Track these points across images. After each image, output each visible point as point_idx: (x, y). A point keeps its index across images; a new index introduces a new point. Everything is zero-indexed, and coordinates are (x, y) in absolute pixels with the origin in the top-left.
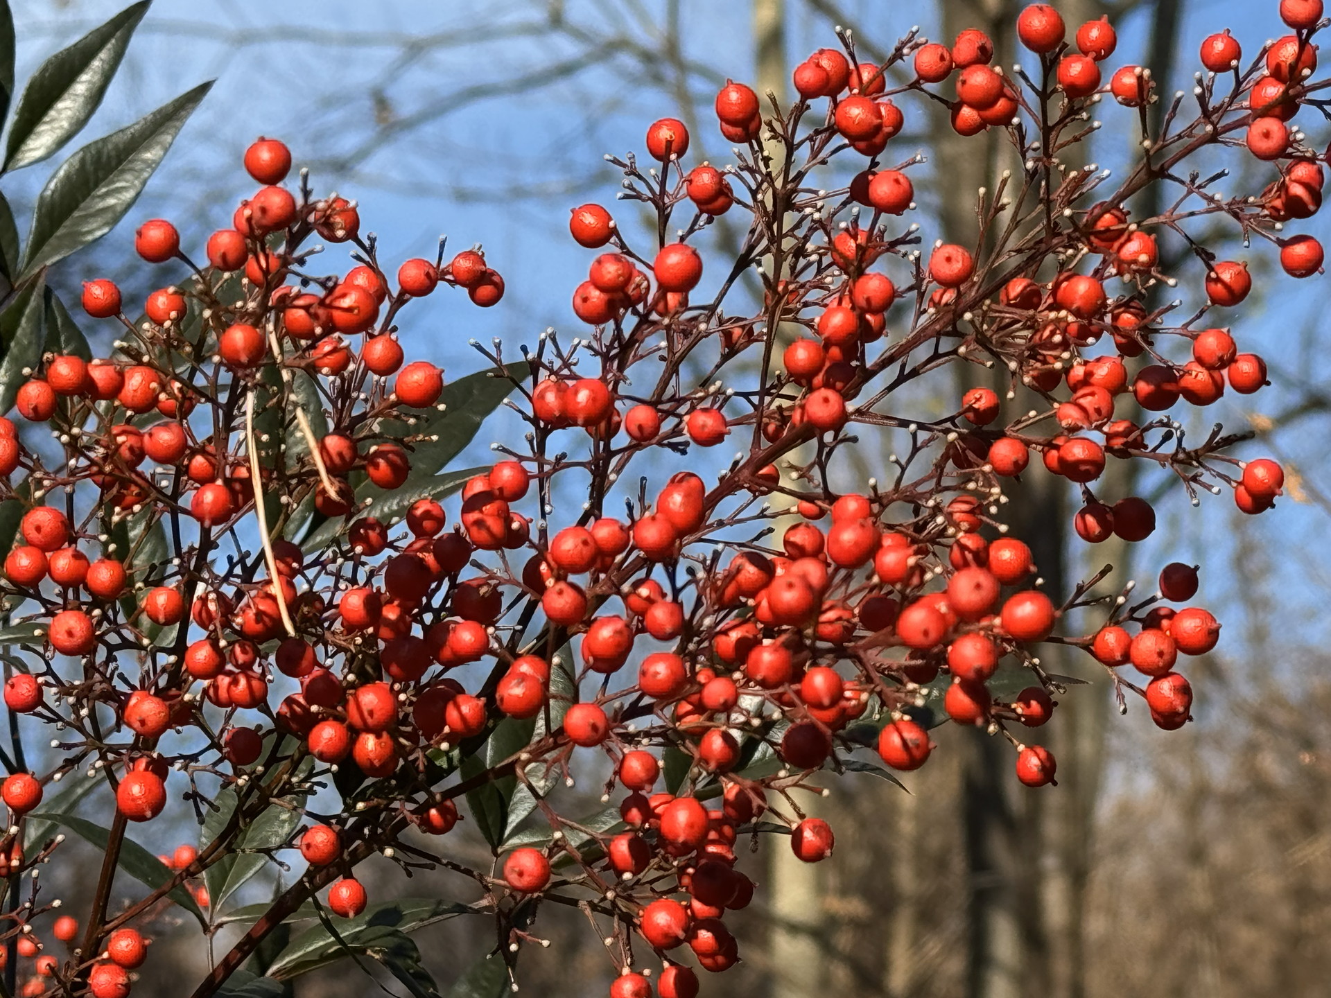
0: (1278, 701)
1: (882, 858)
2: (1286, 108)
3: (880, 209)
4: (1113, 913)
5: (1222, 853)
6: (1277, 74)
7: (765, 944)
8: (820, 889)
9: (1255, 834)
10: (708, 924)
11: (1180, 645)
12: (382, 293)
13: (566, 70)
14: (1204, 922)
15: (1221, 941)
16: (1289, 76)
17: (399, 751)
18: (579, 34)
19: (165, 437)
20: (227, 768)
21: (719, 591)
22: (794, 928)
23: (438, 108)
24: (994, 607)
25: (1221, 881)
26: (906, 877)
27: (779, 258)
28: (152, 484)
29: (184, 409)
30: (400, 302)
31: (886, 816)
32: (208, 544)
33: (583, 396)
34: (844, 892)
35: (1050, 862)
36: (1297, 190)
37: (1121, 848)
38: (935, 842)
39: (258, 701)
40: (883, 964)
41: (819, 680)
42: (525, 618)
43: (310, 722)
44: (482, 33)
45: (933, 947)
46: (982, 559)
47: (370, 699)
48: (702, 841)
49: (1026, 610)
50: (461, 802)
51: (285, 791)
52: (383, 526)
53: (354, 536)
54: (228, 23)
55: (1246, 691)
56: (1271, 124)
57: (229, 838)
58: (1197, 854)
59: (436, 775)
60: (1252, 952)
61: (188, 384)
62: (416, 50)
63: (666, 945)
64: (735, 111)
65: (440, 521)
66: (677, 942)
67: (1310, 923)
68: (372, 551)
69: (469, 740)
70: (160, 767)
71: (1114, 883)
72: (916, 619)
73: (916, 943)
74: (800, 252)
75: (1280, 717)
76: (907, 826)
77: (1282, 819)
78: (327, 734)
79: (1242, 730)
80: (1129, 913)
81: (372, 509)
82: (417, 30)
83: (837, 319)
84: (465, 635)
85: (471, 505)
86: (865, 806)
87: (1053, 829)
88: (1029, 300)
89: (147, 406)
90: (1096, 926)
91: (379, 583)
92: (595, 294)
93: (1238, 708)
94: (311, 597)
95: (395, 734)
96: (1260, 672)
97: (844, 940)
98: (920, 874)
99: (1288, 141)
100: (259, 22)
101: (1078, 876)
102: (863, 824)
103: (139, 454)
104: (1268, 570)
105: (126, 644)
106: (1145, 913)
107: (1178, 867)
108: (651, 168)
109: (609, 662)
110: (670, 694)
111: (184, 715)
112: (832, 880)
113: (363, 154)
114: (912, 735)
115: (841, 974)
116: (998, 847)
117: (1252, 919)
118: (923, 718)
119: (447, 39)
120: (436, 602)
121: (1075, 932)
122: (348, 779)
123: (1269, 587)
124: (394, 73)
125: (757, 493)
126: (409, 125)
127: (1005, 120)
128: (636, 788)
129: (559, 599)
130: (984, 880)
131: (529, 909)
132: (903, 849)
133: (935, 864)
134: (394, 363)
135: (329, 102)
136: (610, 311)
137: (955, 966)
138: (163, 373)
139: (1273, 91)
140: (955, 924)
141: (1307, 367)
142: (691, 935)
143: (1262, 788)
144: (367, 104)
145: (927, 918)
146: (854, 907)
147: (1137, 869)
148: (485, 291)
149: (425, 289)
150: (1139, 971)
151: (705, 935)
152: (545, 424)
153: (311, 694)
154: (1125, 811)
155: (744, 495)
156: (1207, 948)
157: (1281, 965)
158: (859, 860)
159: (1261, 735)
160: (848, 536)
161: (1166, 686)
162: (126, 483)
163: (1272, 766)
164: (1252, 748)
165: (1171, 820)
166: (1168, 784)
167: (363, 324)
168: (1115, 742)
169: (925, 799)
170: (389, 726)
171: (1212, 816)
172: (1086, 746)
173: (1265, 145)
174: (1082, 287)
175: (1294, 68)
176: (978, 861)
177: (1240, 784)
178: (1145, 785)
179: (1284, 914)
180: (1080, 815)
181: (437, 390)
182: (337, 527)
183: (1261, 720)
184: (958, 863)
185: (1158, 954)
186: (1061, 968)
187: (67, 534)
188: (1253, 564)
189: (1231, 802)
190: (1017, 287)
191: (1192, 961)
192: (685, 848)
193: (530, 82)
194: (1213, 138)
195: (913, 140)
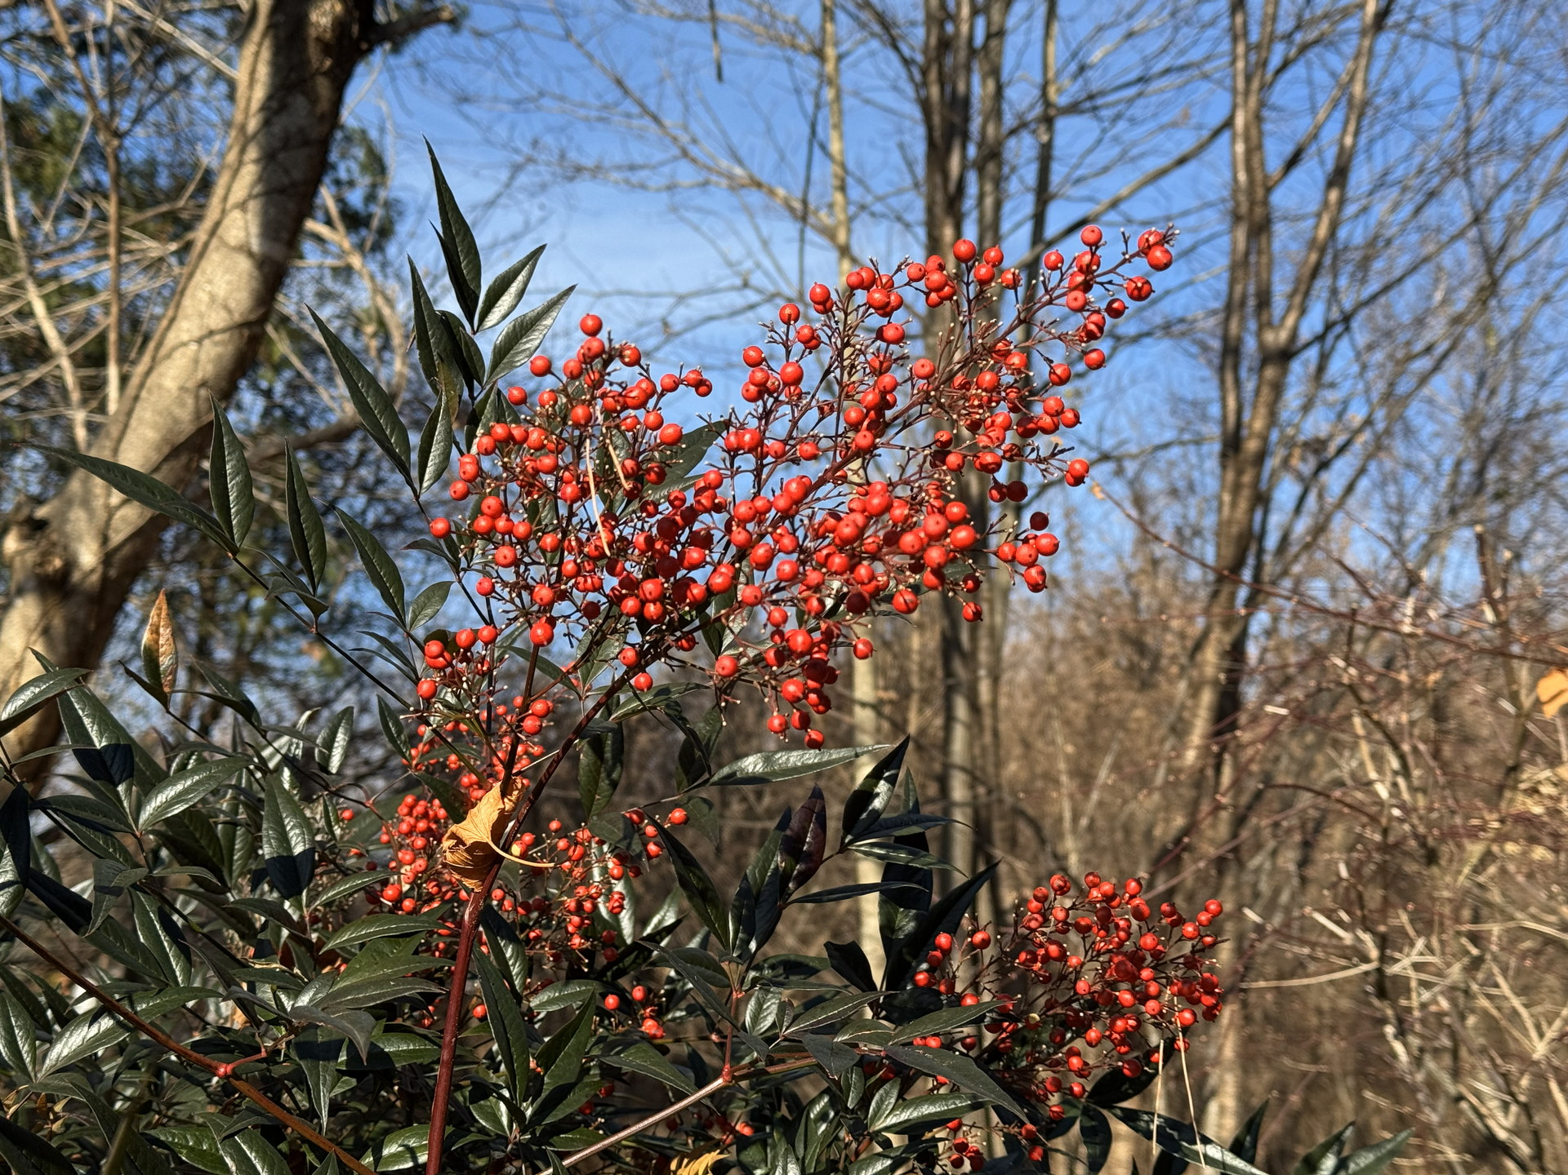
0: (1088, 597)
1: (904, 673)
2: (1086, 287)
3: (889, 342)
4: (1010, 696)
5: (1062, 668)
6: (1081, 270)
7: (851, 713)
8: (876, 687)
9: (1077, 658)
10: (814, 691)
11: (1039, 551)
12: (654, 392)
13: (752, 307)
14: (1054, 700)
15: (1062, 709)
16: (1086, 270)
17: (665, 612)
18: (759, 291)
19: (547, 461)
20: (585, 621)
21: (816, 531)
22: (864, 705)
23: (692, 326)
24: (944, 535)
25: (1061, 681)
26: (915, 682)
27: (843, 369)
28: (545, 486)
29: (559, 451)
30: (662, 395)
31: (906, 653)
32: (572, 514)
33: (747, 437)
34: (886, 689)
35: (982, 672)
36: (1092, 327)
37: (1015, 666)
38: (929, 663)
39: (598, 588)
40: (905, 721)
41: (862, 571)
42: (726, 548)
43: (623, 598)
44: (712, 291)
45: (928, 712)
46: (942, 511)
47: (649, 586)
48: (809, 652)
49: (962, 534)
50: (698, 635)
51: (615, 631)
52: (656, 505)
53: (643, 508)
54: (594, 289)
55: (1072, 593)
56: (1078, 294)
57: (587, 657)
58: (1050, 668)
59: (683, 622)
60: (1076, 714)
61: (559, 436)
62: (681, 299)
63: (795, 701)
64: (819, 298)
65: (684, 501)
66: (798, 699)
67: (1103, 699)
68: (650, 515)
69: (700, 606)
70: (552, 622)
71: (1011, 682)
72: (908, 539)
73: (921, 711)
74: (853, 366)
75: (1088, 605)
76: (915, 657)
77: (1090, 652)
78: (630, 604)
79: (1070, 610)
80: (1018, 695)
81: (651, 495)
82: (682, 289)
83: (870, 397)
84: (694, 554)
85: (698, 493)
86: (896, 648)
87: (983, 657)
88: (965, 386)
89: (541, 447)
90: (1003, 702)
91: (654, 531)
92: (752, 388)
93: (1067, 601)
94: (622, 538)
95: (663, 604)
96: (1078, 584)
97: (887, 710)
98: (922, 679)
99: (1087, 303)
100: (608, 288)
101: (995, 680)
102: (895, 656)
103: (537, 471)
104: (1081, 536)
105: (534, 563)
106: (1025, 696)
107: (1041, 674)
108: (782, 328)
109: (764, 566)
110: (794, 578)
111: (563, 596)
112: (881, 683)
113: (657, 348)
114: (909, 597)
115: (886, 725)
116: (958, 666)
117: (1076, 698)
118: (916, 589)
119: (697, 294)
120: (683, 539)
121: (994, 704)
122: (644, 624)
123: (1081, 545)
124: (671, 310)
125: (836, 485)
126: (678, 334)
127: (950, 298)
128: (777, 625)
129: (739, 536)
130: (951, 681)
131: (732, 685)
132: (915, 668)
133: (927, 673)
134: (659, 424)
135: (641, 325)
136: (759, 396)
137: (939, 722)
138: (547, 431)
139: (1080, 279)
140: (938, 702)
141: (1100, 441)
142: (806, 697)
143: (1080, 637)
144: (659, 324)
145: (925, 700)
146: (892, 695)
147: (1022, 676)
148: (703, 389)
149: (673, 389)
150: (1024, 723)
151: (813, 696)
152: (733, 452)
153: (621, 584)
154: (1015, 649)
155: (830, 485)
156: (1055, 711)
157: (1089, 718)
158: (894, 674)
159: (1079, 613)
160: (876, 501)
161: (1033, 571)
162: (532, 485)
163: (1084, 628)
164: (1075, 619)
165: (1037, 652)
166: (1037, 637)
167: (642, 405)
168: (1012, 617)
169: (923, 646)
170: (661, 599)
171: (1056, 653)
172: (998, 619)
173: (1075, 305)
174: (988, 377)
175: (1089, 266)
176: (949, 673)
177: (1069, 636)
178: (1026, 637)
179: (1091, 696)
180: (996, 650)
181: (680, 438)
182: (635, 505)
183: (1078, 606)
184: (940, 673)
185: (1032, 715)
186: (987, 721)
187: (504, 509)
188: (1074, 535)
189: (1065, 644)
190: (959, 379)
191: (1049, 717)
192: (801, 655)
193: (734, 313)
194: (1050, 302)
195: (913, 337)
